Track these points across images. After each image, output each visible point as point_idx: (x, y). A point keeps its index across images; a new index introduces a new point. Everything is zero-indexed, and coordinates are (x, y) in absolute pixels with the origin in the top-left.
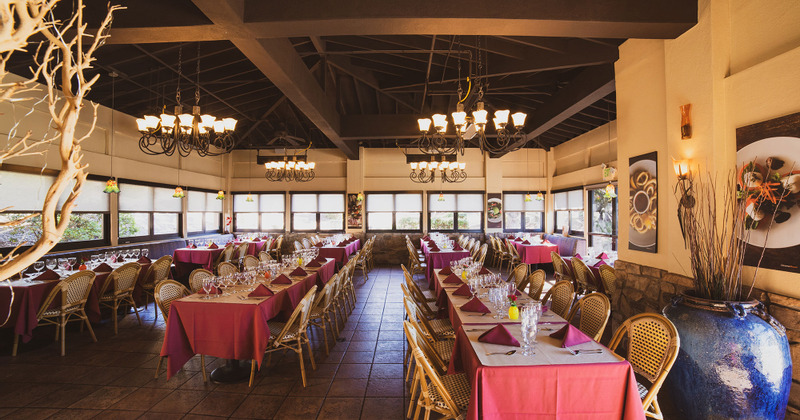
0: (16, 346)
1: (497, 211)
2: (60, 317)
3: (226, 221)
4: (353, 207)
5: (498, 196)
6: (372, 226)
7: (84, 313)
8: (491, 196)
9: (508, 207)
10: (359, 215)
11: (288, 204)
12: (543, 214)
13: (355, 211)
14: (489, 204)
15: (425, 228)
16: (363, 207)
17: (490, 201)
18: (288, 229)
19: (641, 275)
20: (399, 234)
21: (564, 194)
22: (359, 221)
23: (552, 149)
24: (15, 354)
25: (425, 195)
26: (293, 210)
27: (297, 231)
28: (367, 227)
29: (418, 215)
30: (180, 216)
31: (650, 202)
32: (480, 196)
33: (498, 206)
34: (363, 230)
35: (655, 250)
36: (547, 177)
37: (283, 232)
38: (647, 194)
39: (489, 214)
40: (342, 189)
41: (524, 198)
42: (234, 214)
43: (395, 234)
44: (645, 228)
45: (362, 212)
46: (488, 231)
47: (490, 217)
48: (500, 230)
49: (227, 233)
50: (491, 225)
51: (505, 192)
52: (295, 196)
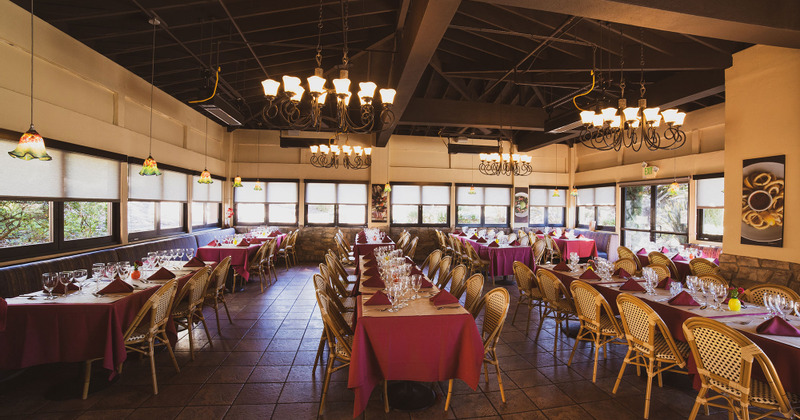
0: (87, 385)
1: (523, 205)
2: (145, 343)
3: (226, 214)
4: (378, 198)
5: (525, 190)
6: (397, 220)
7: (165, 335)
8: (519, 190)
9: (533, 201)
10: (384, 208)
11: (302, 194)
12: (565, 209)
13: (380, 203)
14: (517, 198)
15: (453, 222)
16: (388, 199)
17: (517, 195)
18: (301, 222)
19: (761, 268)
20: (426, 228)
21: (590, 190)
22: (383, 214)
23: (575, 145)
24: (85, 397)
25: (453, 187)
26: (308, 201)
27: (312, 225)
28: (391, 221)
29: (446, 208)
30: (185, 206)
31: (773, 201)
32: (506, 190)
33: (525, 200)
34: (388, 224)
35: (780, 244)
36: (569, 172)
37: (296, 225)
38: (769, 193)
39: (516, 208)
40: (365, 178)
41: (548, 193)
42: (235, 204)
43: (422, 229)
44: (765, 224)
45: (387, 204)
46: (514, 225)
47: (517, 211)
48: (525, 225)
49: (227, 227)
50: (518, 220)
51: (531, 187)
52: (310, 186)
